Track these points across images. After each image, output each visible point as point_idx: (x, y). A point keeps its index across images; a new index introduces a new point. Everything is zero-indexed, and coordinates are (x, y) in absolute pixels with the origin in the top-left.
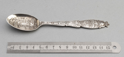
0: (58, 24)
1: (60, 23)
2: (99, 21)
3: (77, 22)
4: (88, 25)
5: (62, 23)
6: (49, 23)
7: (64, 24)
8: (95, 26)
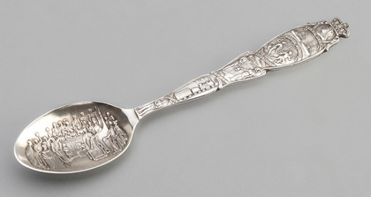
0: (193, 94)
1: (198, 89)
2: (312, 26)
3: (245, 59)
4: (286, 56)
5: (202, 88)
6: (159, 103)
7: (211, 83)
8: (309, 50)
